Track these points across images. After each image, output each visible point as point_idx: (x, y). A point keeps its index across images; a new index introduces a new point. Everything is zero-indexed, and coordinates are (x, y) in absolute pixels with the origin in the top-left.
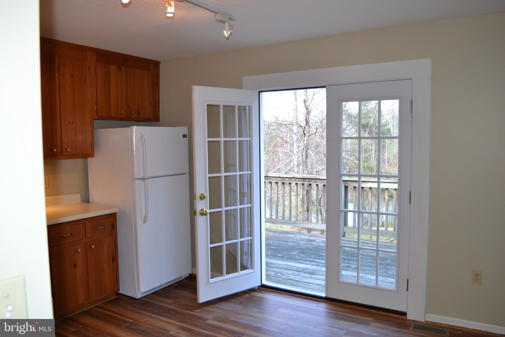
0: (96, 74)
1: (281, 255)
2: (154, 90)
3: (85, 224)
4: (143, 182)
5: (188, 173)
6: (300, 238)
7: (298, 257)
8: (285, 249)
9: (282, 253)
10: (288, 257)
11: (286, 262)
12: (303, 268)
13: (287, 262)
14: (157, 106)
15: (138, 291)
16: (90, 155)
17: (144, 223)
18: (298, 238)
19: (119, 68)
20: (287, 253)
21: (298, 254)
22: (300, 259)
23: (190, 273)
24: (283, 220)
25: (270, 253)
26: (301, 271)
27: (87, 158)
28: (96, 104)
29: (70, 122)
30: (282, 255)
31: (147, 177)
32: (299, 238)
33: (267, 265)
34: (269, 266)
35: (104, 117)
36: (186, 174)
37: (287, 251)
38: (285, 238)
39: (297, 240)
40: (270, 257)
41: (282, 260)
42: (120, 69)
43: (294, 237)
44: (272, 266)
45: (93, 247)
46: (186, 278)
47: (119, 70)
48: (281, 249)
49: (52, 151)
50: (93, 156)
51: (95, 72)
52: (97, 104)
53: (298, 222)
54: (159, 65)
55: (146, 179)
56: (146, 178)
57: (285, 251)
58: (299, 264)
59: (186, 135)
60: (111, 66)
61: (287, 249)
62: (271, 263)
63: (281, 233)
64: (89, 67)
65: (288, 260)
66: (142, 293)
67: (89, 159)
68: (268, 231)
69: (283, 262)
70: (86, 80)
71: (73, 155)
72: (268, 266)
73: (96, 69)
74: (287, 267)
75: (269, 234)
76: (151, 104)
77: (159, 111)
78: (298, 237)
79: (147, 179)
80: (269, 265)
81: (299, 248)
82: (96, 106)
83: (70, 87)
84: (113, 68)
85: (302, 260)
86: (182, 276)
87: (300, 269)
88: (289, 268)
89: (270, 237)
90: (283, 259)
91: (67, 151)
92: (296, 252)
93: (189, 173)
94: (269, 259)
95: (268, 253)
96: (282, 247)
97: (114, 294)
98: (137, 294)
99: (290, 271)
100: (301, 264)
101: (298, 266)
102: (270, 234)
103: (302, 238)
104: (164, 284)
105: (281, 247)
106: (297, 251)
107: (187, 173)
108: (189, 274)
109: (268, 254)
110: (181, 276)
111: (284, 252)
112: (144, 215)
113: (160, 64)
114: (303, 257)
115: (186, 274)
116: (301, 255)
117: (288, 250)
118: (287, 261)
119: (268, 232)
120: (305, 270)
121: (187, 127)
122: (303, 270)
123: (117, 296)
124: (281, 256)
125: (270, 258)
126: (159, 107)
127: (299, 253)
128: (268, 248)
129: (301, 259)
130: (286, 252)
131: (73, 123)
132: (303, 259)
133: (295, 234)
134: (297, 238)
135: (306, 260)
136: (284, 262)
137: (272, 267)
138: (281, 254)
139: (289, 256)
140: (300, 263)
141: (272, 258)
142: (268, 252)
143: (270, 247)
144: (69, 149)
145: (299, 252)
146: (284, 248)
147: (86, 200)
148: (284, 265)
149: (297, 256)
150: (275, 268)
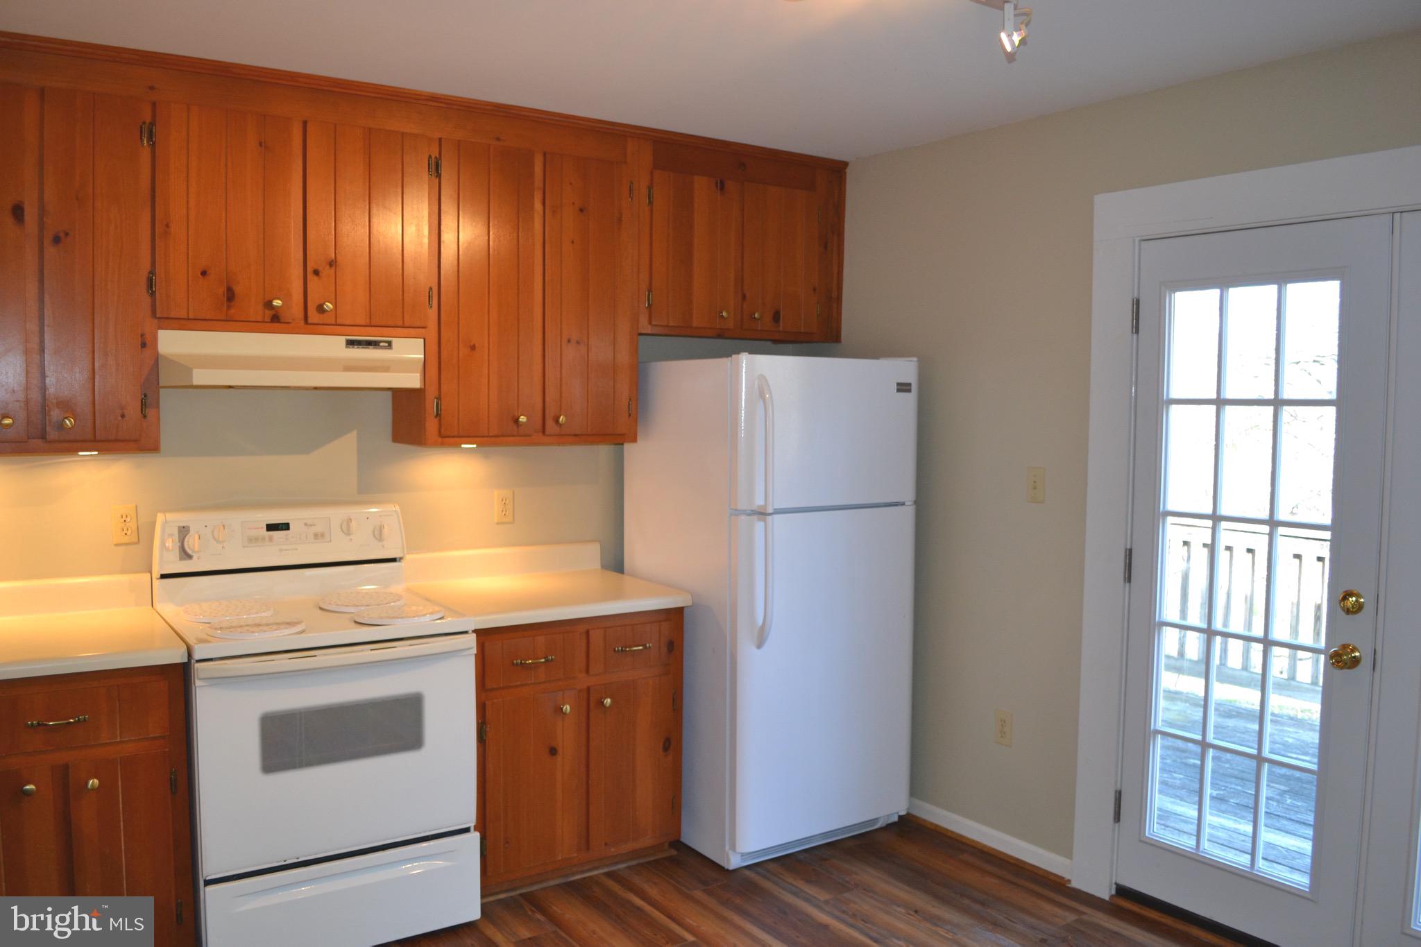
0: (650, 203)
1: (1218, 792)
2: (826, 247)
3: (588, 633)
4: (762, 524)
5: (910, 503)
6: (1298, 740)
7: (1278, 806)
8: (1236, 773)
9: (1222, 783)
10: (1242, 803)
11: (1229, 819)
12: (1287, 850)
13: (1235, 818)
14: (834, 295)
15: (730, 849)
16: (623, 435)
17: (759, 646)
18: (1291, 741)
19: (719, 185)
20: (1239, 788)
21: (1278, 797)
22: (1284, 815)
23: (903, 813)
24: (1245, 674)
25: (1180, 779)
26: (1279, 861)
27: (623, 444)
28: (648, 291)
29: (569, 341)
30: (1222, 792)
31: (775, 507)
32: (1292, 738)
33: (1162, 822)
34: (1168, 827)
35: (671, 326)
36: (903, 504)
37: (1242, 779)
38: (1243, 733)
39: (1284, 745)
40: (1178, 794)
41: (1219, 810)
42: (722, 187)
43: (1276, 732)
44: (1177, 826)
45: (608, 701)
46: (889, 827)
47: (719, 191)
48: (1221, 771)
49: (516, 421)
50: (634, 440)
51: (649, 198)
52: (650, 291)
53: (1293, 683)
54: (845, 173)
55: (770, 514)
56: (770, 510)
57: (1233, 780)
58: (1277, 831)
59: (910, 385)
60: (696, 178)
61: (1243, 772)
62: (1175, 814)
63: (1234, 713)
64: (631, 183)
65: (1238, 811)
66: (742, 856)
67: (628, 447)
68: (1191, 704)
69: (1219, 816)
70: (620, 220)
71: (576, 435)
72: (1164, 825)
73: (650, 188)
74: (1231, 836)
75: (1189, 712)
76: (815, 290)
77: (839, 314)
78: (1289, 737)
79: (775, 516)
80: (1168, 823)
81: (1288, 773)
82: (649, 295)
83: (573, 242)
84: (702, 186)
85: (1291, 819)
86: (876, 820)
87: (1275, 852)
88: (1236, 841)
89: (1190, 725)
90: (1224, 807)
91: (557, 421)
92: (1273, 789)
93: (916, 502)
94: (1172, 799)
95: (1175, 778)
96: (1227, 765)
97: (666, 845)
98: (728, 854)
99: (1238, 852)
100: (1283, 833)
101: (1272, 841)
102: (1196, 714)
103: (1303, 741)
104: (817, 835)
105: (1223, 765)
106: (1277, 783)
107: (906, 503)
108: (900, 817)
109: (1175, 781)
110: (875, 817)
111: (1231, 783)
112: (760, 622)
113: (848, 171)
114: (1296, 809)
115: (888, 816)
116: (1289, 801)
117: (1245, 775)
118: (1235, 815)
119: (1187, 705)
120: (1294, 858)
121: (915, 359)
122: (1285, 858)
123: (674, 852)
124: (1217, 794)
125: (1176, 797)
126: (839, 299)
127: (1285, 792)
128: (1179, 760)
129: (1288, 816)
130: (1236, 785)
131: (578, 342)
132: (1293, 817)
133: (1282, 724)
134: (1286, 739)
135: (1304, 824)
136: (1224, 817)
137: (1176, 832)
138: (1219, 789)
139: (1246, 800)
140: (1279, 829)
141: (1182, 799)
142: (1176, 775)
143: (1186, 758)
144: (566, 416)
145: (1283, 788)
146: (1233, 769)
147: (616, 563)
148: (1223, 828)
149: (1275, 804)
150: (1186, 836)
